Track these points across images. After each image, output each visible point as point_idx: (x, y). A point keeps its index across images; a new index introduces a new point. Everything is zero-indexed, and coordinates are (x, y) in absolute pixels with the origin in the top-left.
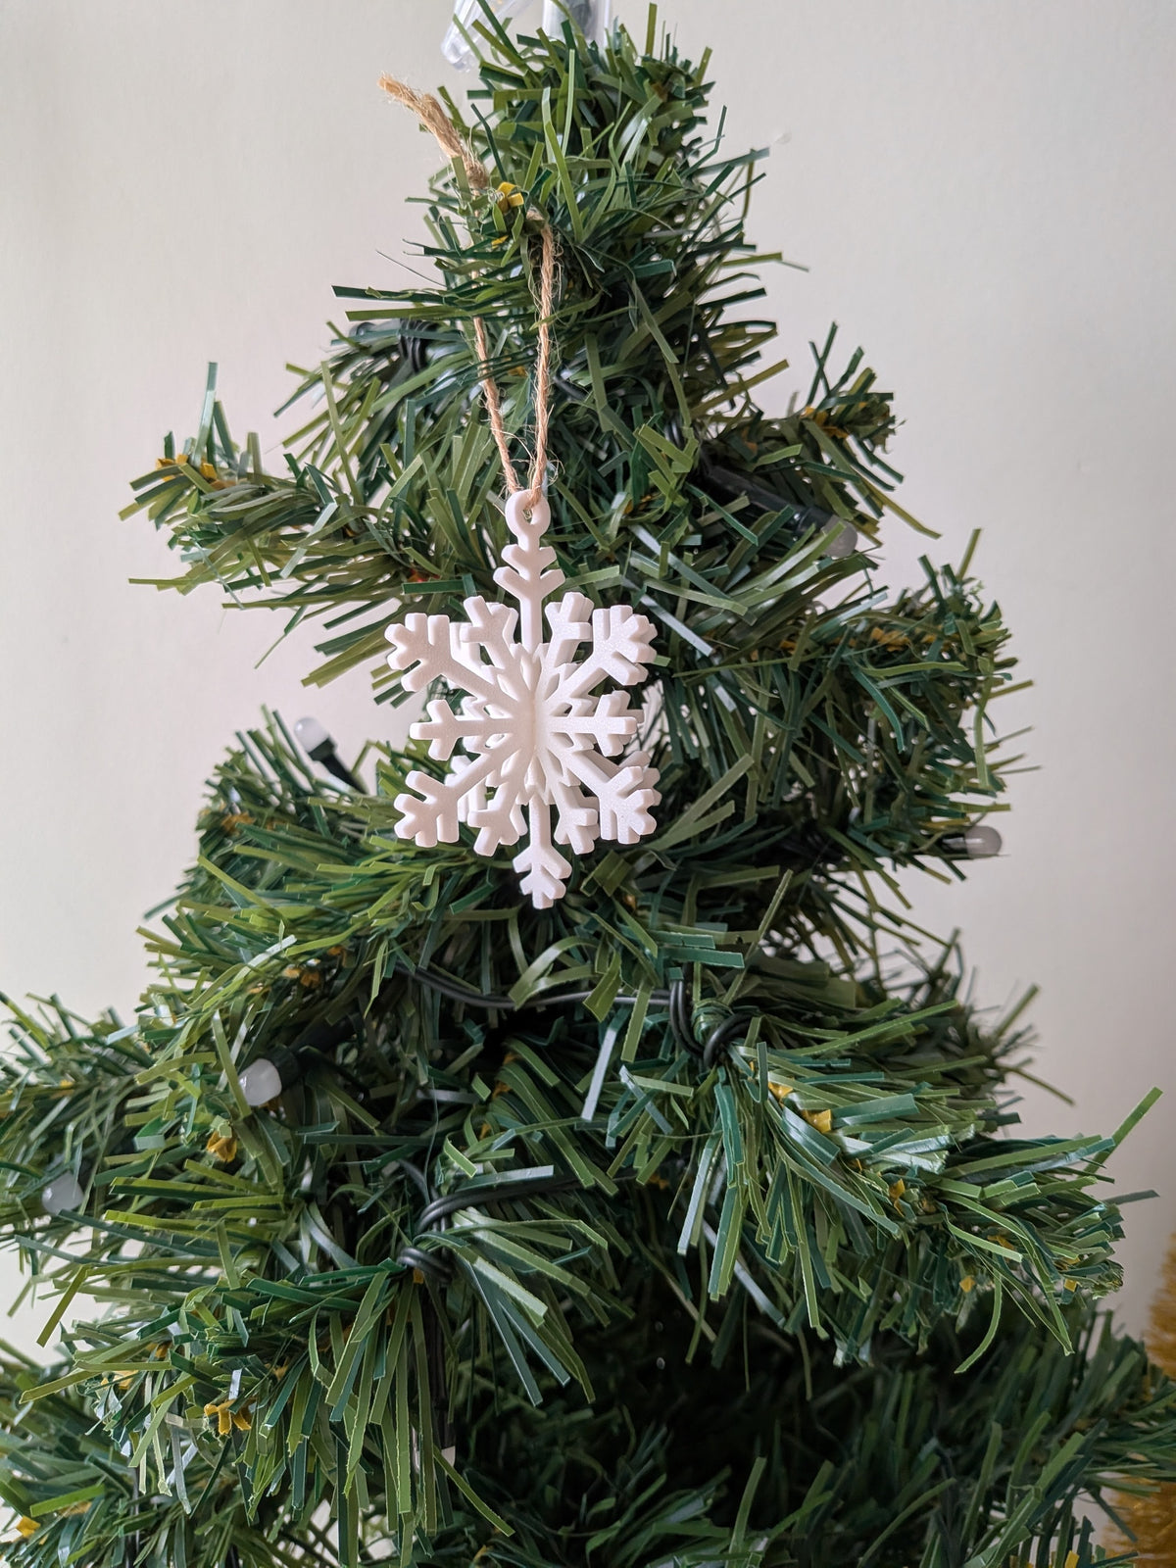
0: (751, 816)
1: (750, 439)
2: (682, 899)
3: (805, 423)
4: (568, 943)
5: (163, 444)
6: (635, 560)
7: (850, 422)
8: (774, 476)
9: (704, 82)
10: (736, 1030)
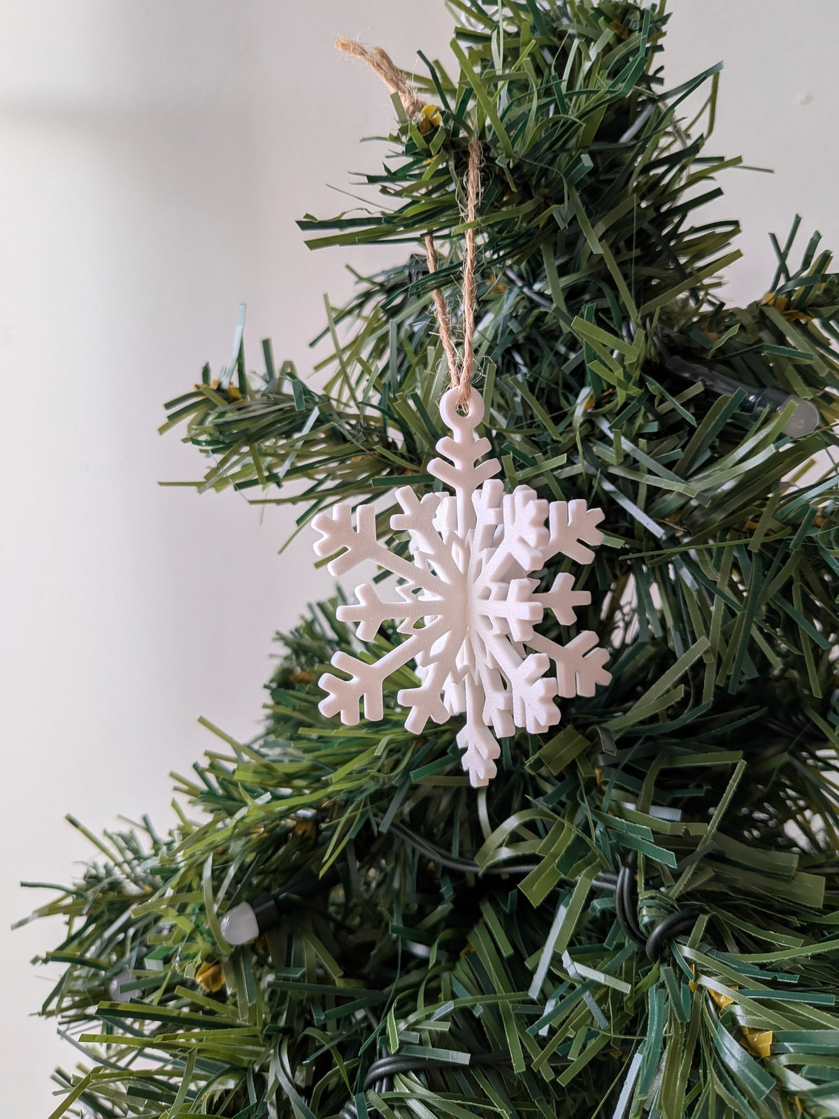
0: (708, 698)
1: (711, 330)
2: (642, 776)
3: (764, 309)
4: (526, 816)
5: (201, 371)
6: (598, 449)
7: (811, 305)
8: (737, 361)
9: (665, 14)
10: (680, 927)
